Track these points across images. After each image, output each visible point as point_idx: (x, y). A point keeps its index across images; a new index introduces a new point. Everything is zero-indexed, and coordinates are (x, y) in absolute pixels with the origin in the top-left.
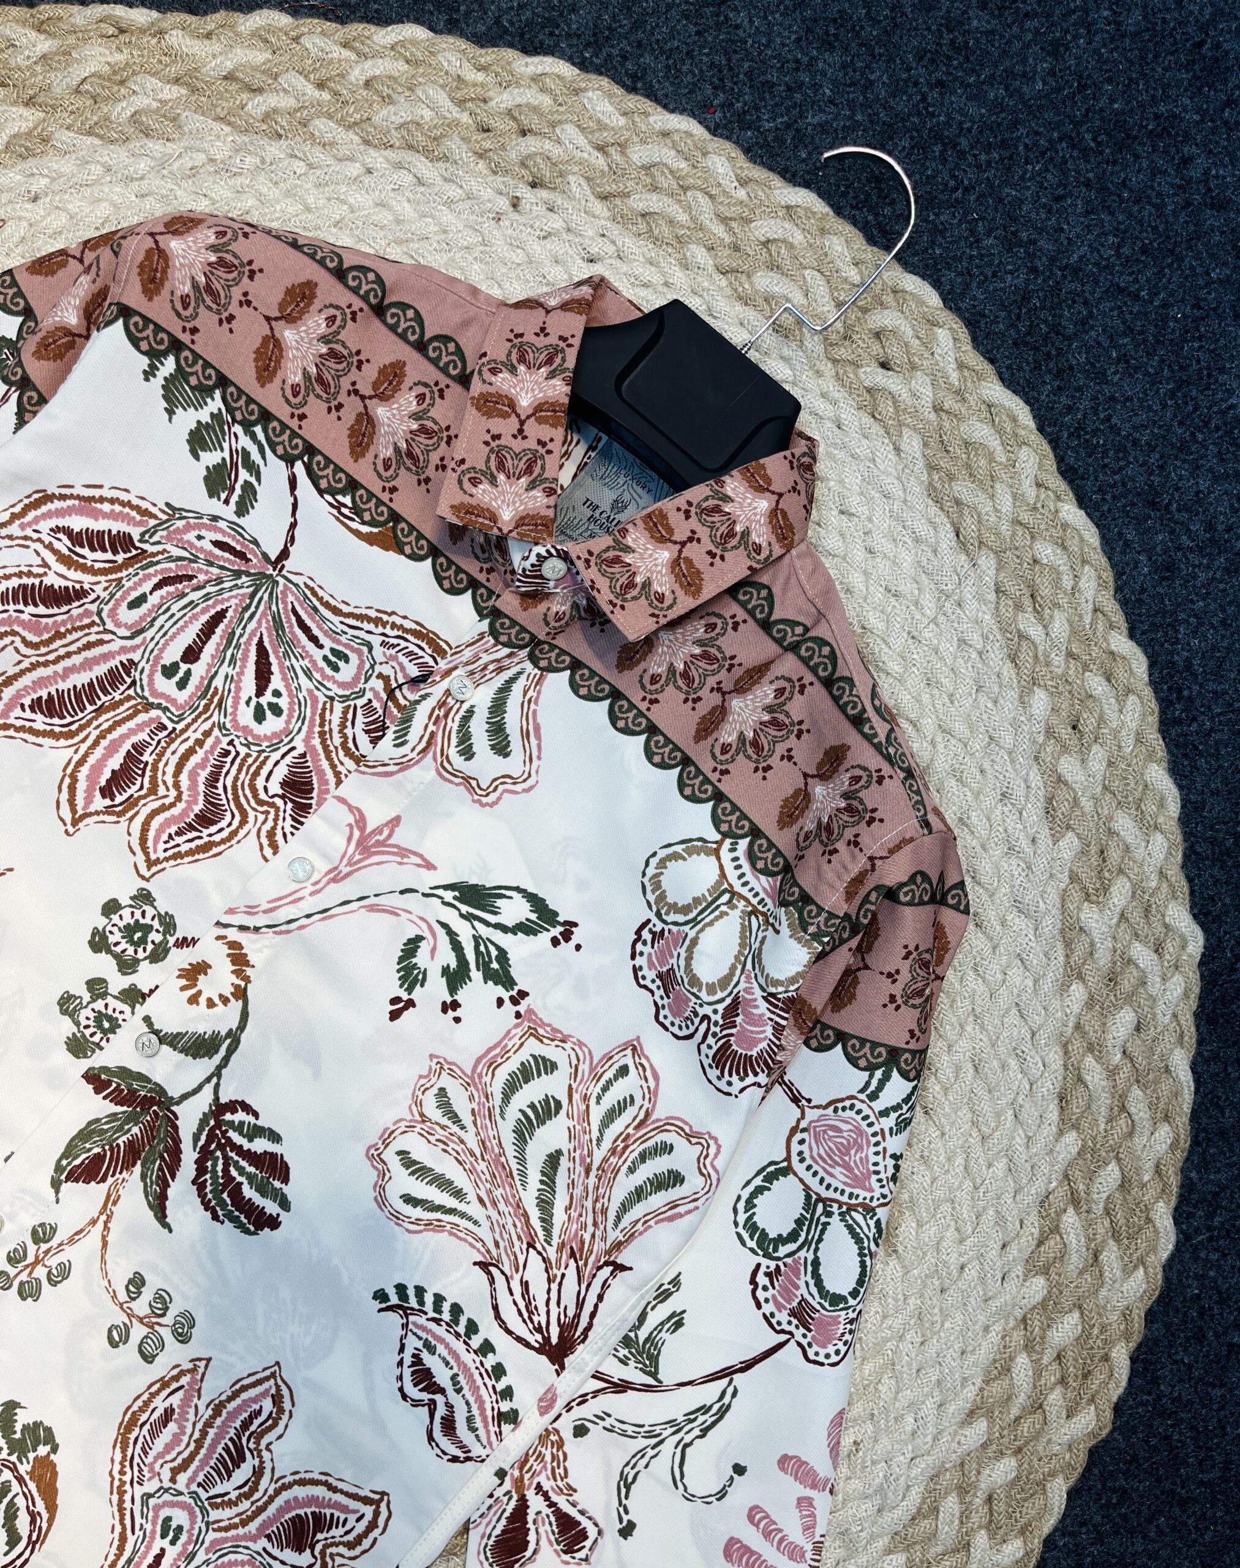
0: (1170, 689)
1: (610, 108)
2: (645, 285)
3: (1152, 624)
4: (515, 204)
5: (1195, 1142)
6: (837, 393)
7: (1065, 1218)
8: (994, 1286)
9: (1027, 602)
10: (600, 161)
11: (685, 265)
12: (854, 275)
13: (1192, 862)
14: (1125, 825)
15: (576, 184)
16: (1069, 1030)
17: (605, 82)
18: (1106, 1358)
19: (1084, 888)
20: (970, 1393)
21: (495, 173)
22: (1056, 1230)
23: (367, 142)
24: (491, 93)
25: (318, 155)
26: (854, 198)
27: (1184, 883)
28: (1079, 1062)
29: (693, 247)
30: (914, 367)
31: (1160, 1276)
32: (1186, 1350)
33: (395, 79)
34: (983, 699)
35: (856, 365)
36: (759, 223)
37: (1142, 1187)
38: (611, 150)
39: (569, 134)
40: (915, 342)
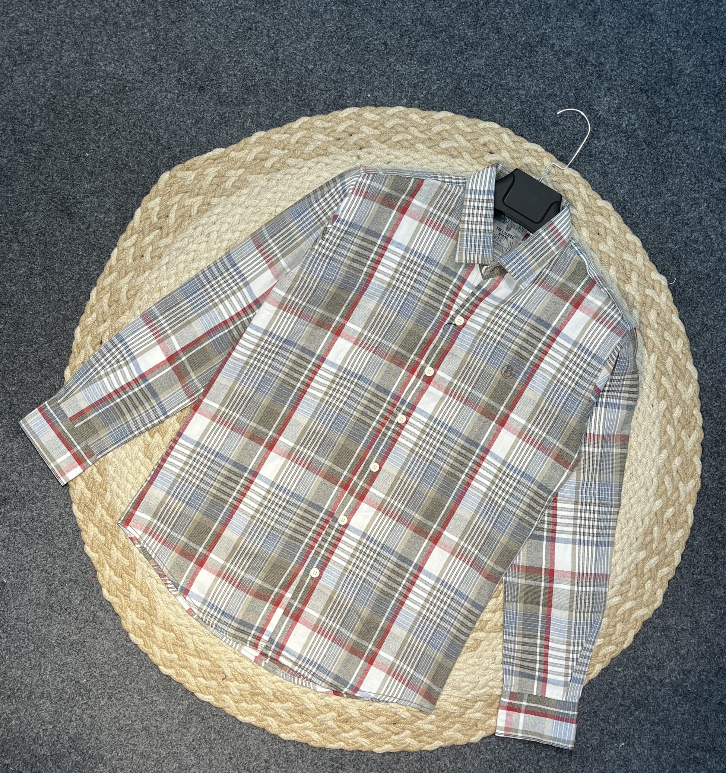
0: (622, 209)
1: (373, 115)
3: (608, 192)
4: (359, 157)
5: (691, 340)
7: (661, 380)
8: (650, 409)
10: (377, 132)
11: (417, 151)
12: (469, 130)
13: (652, 257)
14: (627, 256)
15: (373, 142)
17: (368, 108)
18: (693, 415)
19: (623, 281)
20: (658, 443)
21: (348, 151)
22: (661, 384)
23: (305, 160)
24: (336, 128)
25: (294, 171)
26: (457, 106)
27: (653, 264)
28: (644, 332)
29: (417, 145)
30: (500, 150)
31: (697, 383)
32: (716, 402)
33: (305, 137)
35: (483, 157)
36: (434, 128)
37: (680, 360)
38: (379, 127)
39: (365, 129)
40: (497, 142)
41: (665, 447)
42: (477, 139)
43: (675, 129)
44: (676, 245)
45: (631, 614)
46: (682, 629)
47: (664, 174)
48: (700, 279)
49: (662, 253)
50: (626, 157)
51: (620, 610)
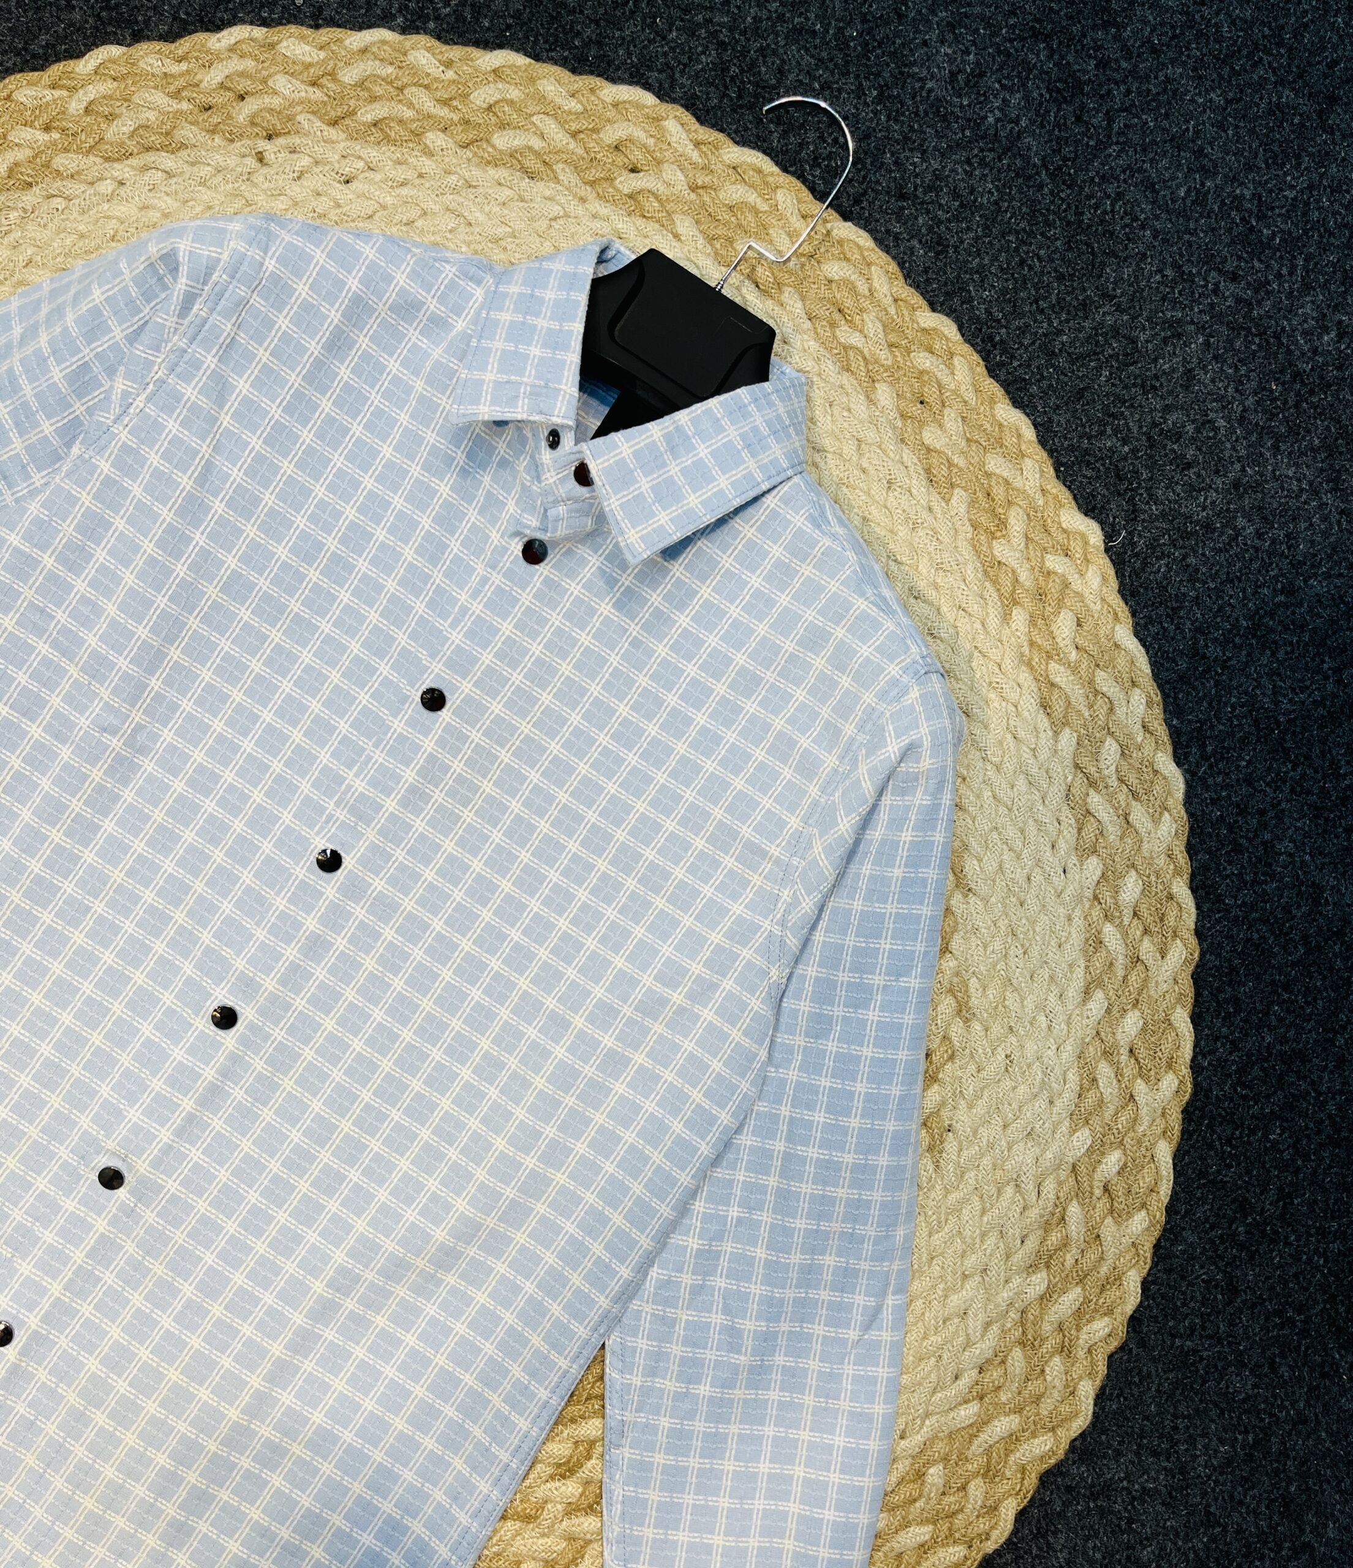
0: (983, 341)
1: (307, 48)
2: (403, 184)
3: (947, 294)
4: (261, 159)
5: (1165, 696)
6: (604, 210)
7: (1089, 800)
8: (1058, 880)
9: (837, 316)
10: (316, 94)
11: (429, 153)
12: (573, 105)
13: (1064, 472)
14: (995, 464)
15: (304, 120)
16: (1026, 650)
17: (293, 29)
18: (1171, 897)
19: (987, 530)
20: (1079, 972)
21: (232, 141)
22: (1088, 813)
23: (107, 159)
24: (199, 77)
25: (73, 188)
26: (546, 42)
27: (1064, 489)
28: (1046, 670)
29: (430, 135)
30: (659, 162)
31: (1183, 812)
32: (1230, 863)
33: (111, 97)
34: (836, 410)
35: (610, 180)
36: (476, 94)
37: (1139, 748)
38: (323, 81)
39: (282, 83)
40: (651, 142)
41: (1100, 985)
42: (596, 130)
43: (1122, 139)
44: (1125, 442)
45: (1008, 1452)
46: (1144, 1489)
47: (1093, 253)
48: (1187, 535)
49: (1088, 464)
50: (996, 203)
51: (976, 1442)
